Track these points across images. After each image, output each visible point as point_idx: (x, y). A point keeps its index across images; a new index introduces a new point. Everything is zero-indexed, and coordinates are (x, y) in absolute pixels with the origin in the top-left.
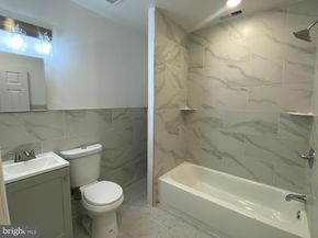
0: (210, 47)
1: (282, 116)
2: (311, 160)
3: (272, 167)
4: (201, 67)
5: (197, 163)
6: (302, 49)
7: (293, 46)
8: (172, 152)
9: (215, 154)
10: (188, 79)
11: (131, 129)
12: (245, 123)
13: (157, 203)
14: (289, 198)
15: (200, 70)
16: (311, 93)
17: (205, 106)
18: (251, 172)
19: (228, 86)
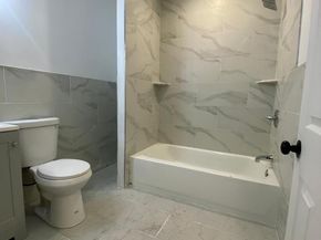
0: (184, 15)
1: (251, 86)
2: (276, 120)
3: (242, 136)
4: (174, 37)
5: (171, 143)
6: (268, 21)
7: (261, 18)
8: (145, 130)
9: (189, 131)
10: (161, 50)
11: (93, 105)
12: (218, 96)
13: (129, 184)
14: (258, 159)
15: (173, 40)
16: (275, 62)
17: (179, 80)
18: (224, 145)
19: (202, 58)
